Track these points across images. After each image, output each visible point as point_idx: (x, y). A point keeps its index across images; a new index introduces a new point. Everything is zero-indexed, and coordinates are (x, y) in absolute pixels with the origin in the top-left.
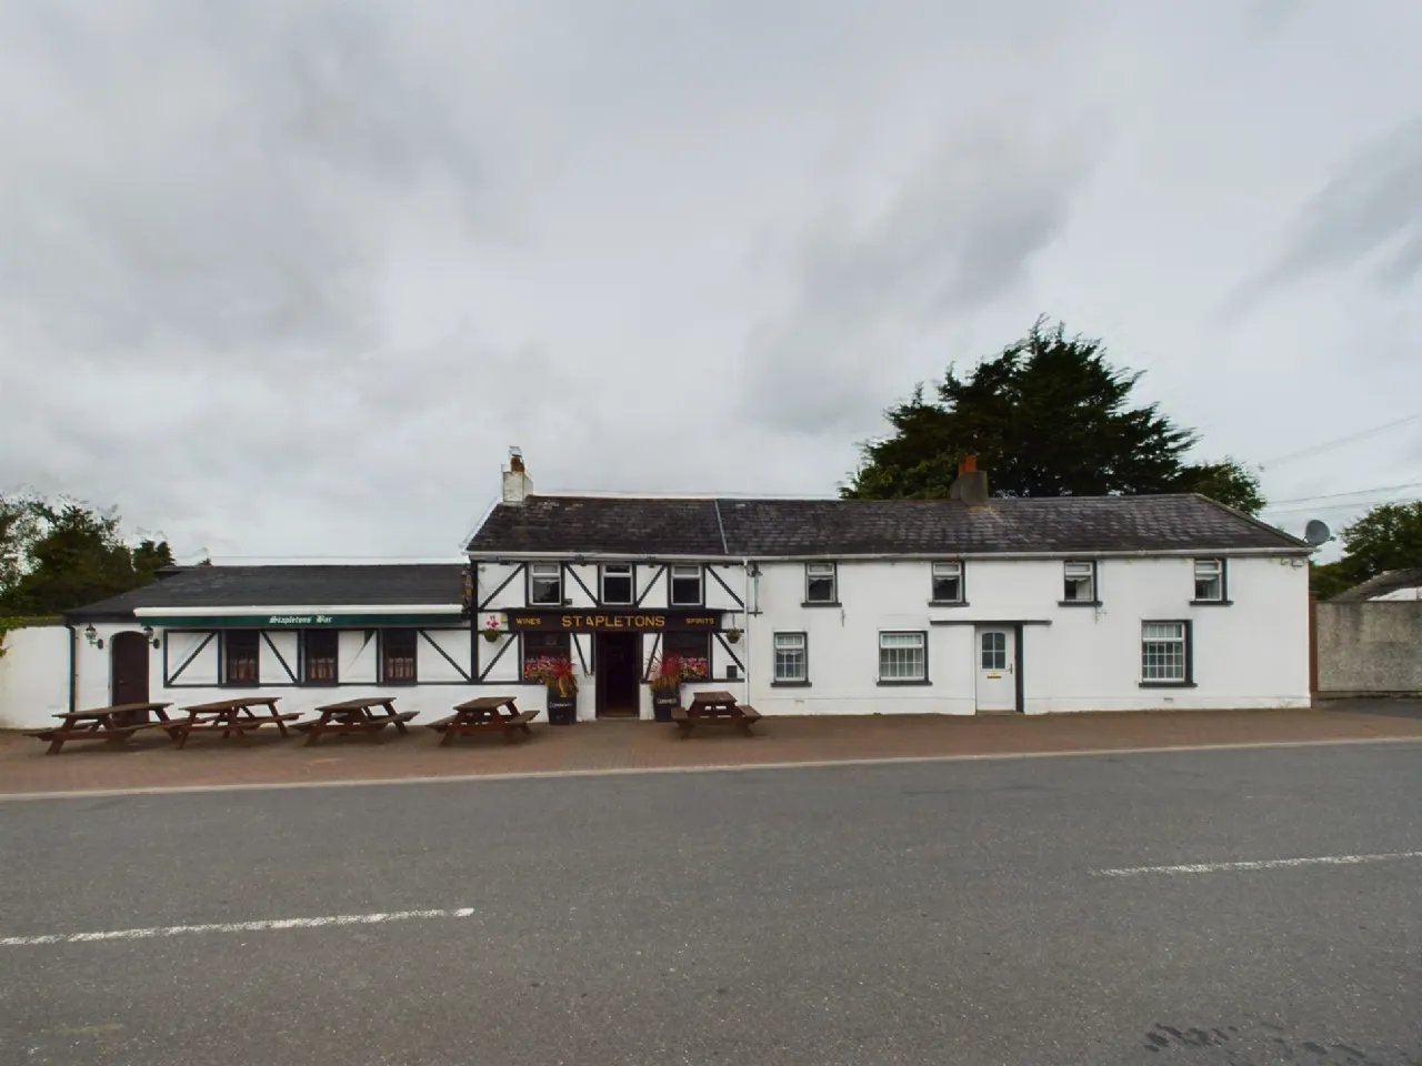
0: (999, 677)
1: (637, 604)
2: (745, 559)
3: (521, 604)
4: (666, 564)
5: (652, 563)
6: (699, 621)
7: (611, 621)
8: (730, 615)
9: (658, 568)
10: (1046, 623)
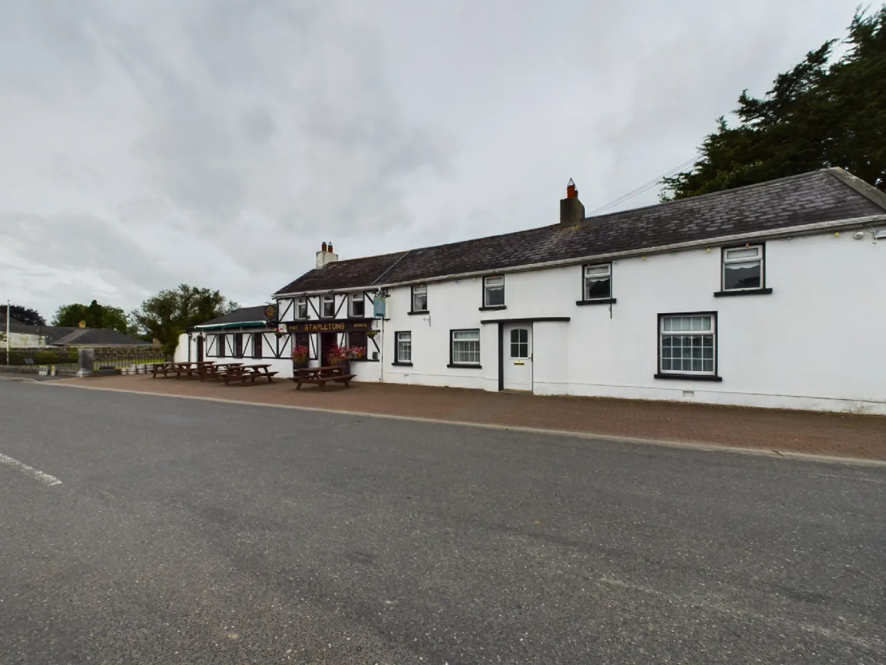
0: (523, 364)
1: (335, 316)
2: (379, 287)
3: (292, 320)
4: (347, 294)
5: (341, 294)
6: (360, 325)
7: (323, 327)
8: (375, 321)
9: (344, 296)
10: (567, 320)
